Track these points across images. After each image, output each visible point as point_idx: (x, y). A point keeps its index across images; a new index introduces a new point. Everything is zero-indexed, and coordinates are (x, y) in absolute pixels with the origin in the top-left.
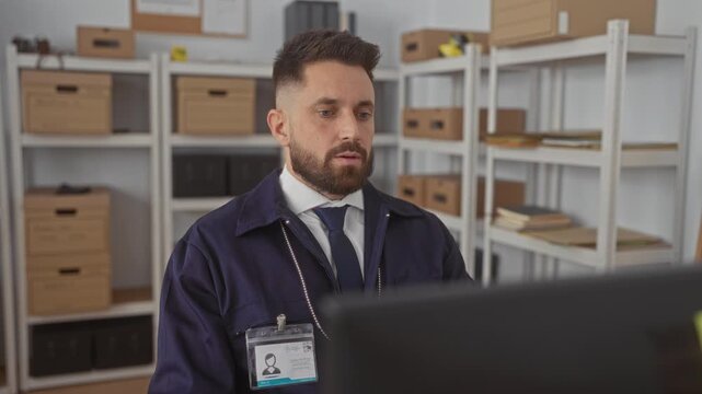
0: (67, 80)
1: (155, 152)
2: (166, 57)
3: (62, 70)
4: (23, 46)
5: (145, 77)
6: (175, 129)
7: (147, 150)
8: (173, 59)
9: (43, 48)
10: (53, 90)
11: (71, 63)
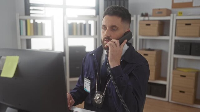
0: (148, 23)
1: (170, 41)
2: (175, 15)
3: (149, 20)
4: (143, 15)
5: (169, 21)
6: (175, 35)
7: (168, 41)
8: (177, 15)
9: (146, 15)
10: (145, 25)
11: (151, 18)
